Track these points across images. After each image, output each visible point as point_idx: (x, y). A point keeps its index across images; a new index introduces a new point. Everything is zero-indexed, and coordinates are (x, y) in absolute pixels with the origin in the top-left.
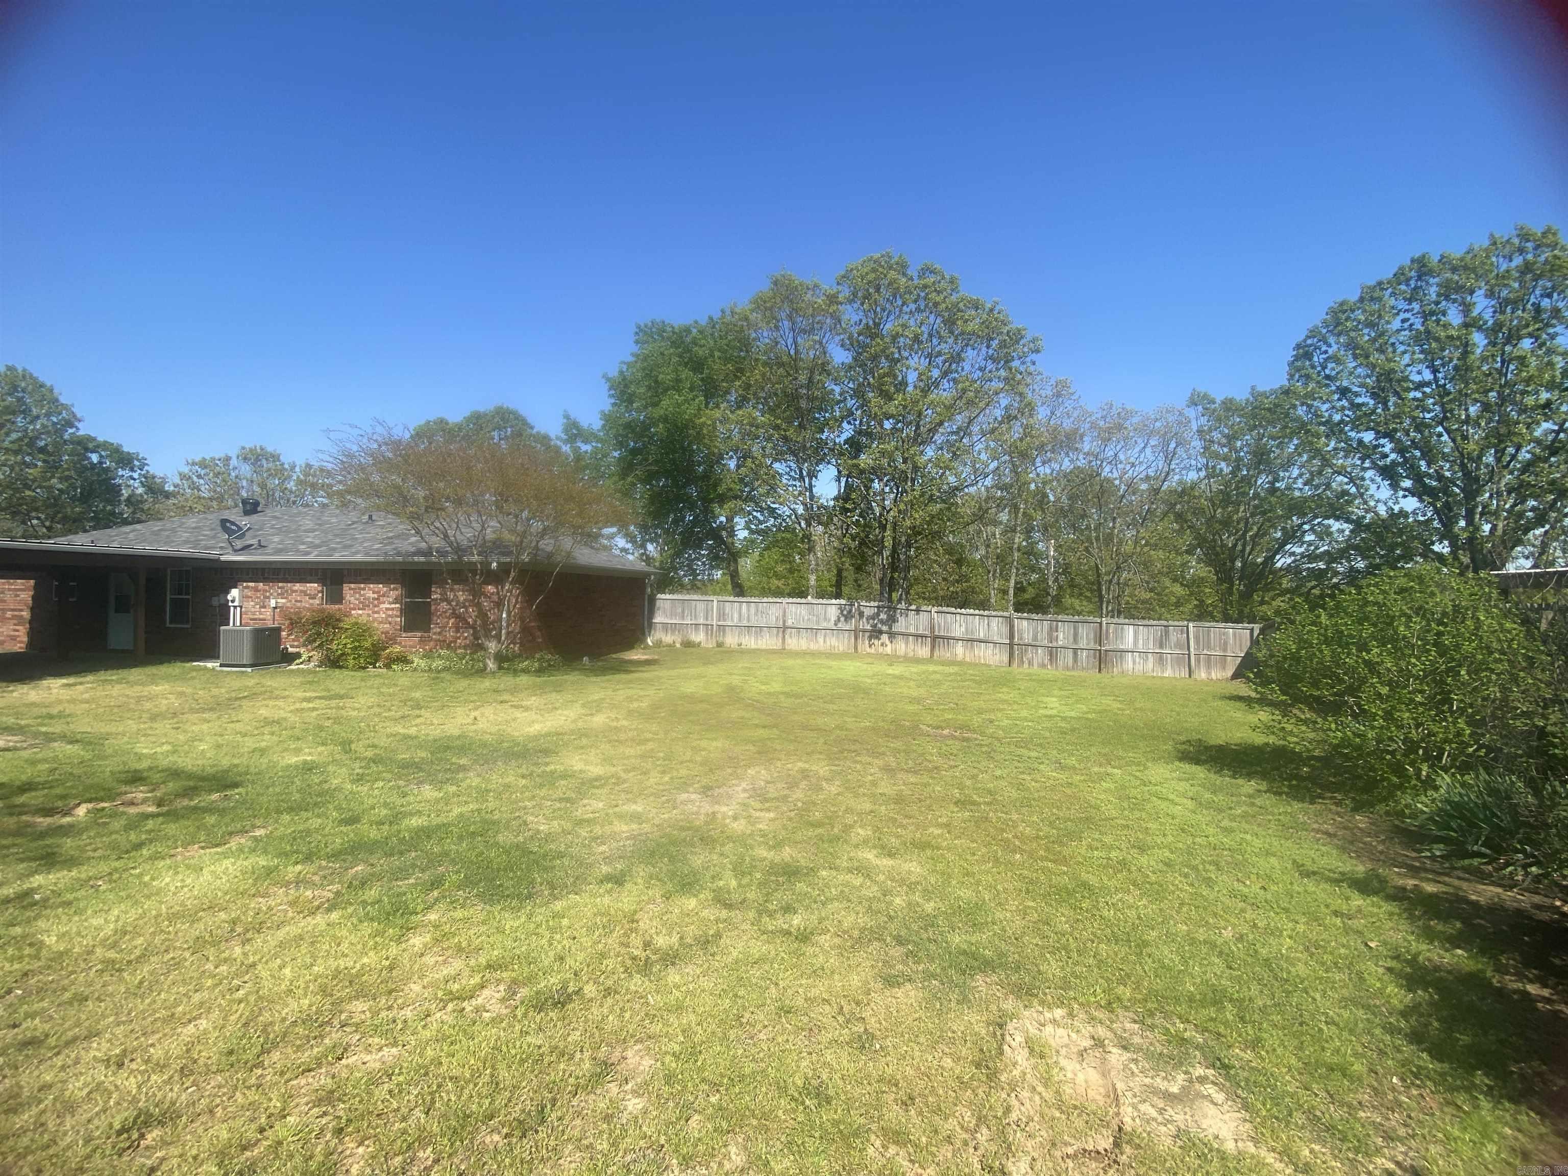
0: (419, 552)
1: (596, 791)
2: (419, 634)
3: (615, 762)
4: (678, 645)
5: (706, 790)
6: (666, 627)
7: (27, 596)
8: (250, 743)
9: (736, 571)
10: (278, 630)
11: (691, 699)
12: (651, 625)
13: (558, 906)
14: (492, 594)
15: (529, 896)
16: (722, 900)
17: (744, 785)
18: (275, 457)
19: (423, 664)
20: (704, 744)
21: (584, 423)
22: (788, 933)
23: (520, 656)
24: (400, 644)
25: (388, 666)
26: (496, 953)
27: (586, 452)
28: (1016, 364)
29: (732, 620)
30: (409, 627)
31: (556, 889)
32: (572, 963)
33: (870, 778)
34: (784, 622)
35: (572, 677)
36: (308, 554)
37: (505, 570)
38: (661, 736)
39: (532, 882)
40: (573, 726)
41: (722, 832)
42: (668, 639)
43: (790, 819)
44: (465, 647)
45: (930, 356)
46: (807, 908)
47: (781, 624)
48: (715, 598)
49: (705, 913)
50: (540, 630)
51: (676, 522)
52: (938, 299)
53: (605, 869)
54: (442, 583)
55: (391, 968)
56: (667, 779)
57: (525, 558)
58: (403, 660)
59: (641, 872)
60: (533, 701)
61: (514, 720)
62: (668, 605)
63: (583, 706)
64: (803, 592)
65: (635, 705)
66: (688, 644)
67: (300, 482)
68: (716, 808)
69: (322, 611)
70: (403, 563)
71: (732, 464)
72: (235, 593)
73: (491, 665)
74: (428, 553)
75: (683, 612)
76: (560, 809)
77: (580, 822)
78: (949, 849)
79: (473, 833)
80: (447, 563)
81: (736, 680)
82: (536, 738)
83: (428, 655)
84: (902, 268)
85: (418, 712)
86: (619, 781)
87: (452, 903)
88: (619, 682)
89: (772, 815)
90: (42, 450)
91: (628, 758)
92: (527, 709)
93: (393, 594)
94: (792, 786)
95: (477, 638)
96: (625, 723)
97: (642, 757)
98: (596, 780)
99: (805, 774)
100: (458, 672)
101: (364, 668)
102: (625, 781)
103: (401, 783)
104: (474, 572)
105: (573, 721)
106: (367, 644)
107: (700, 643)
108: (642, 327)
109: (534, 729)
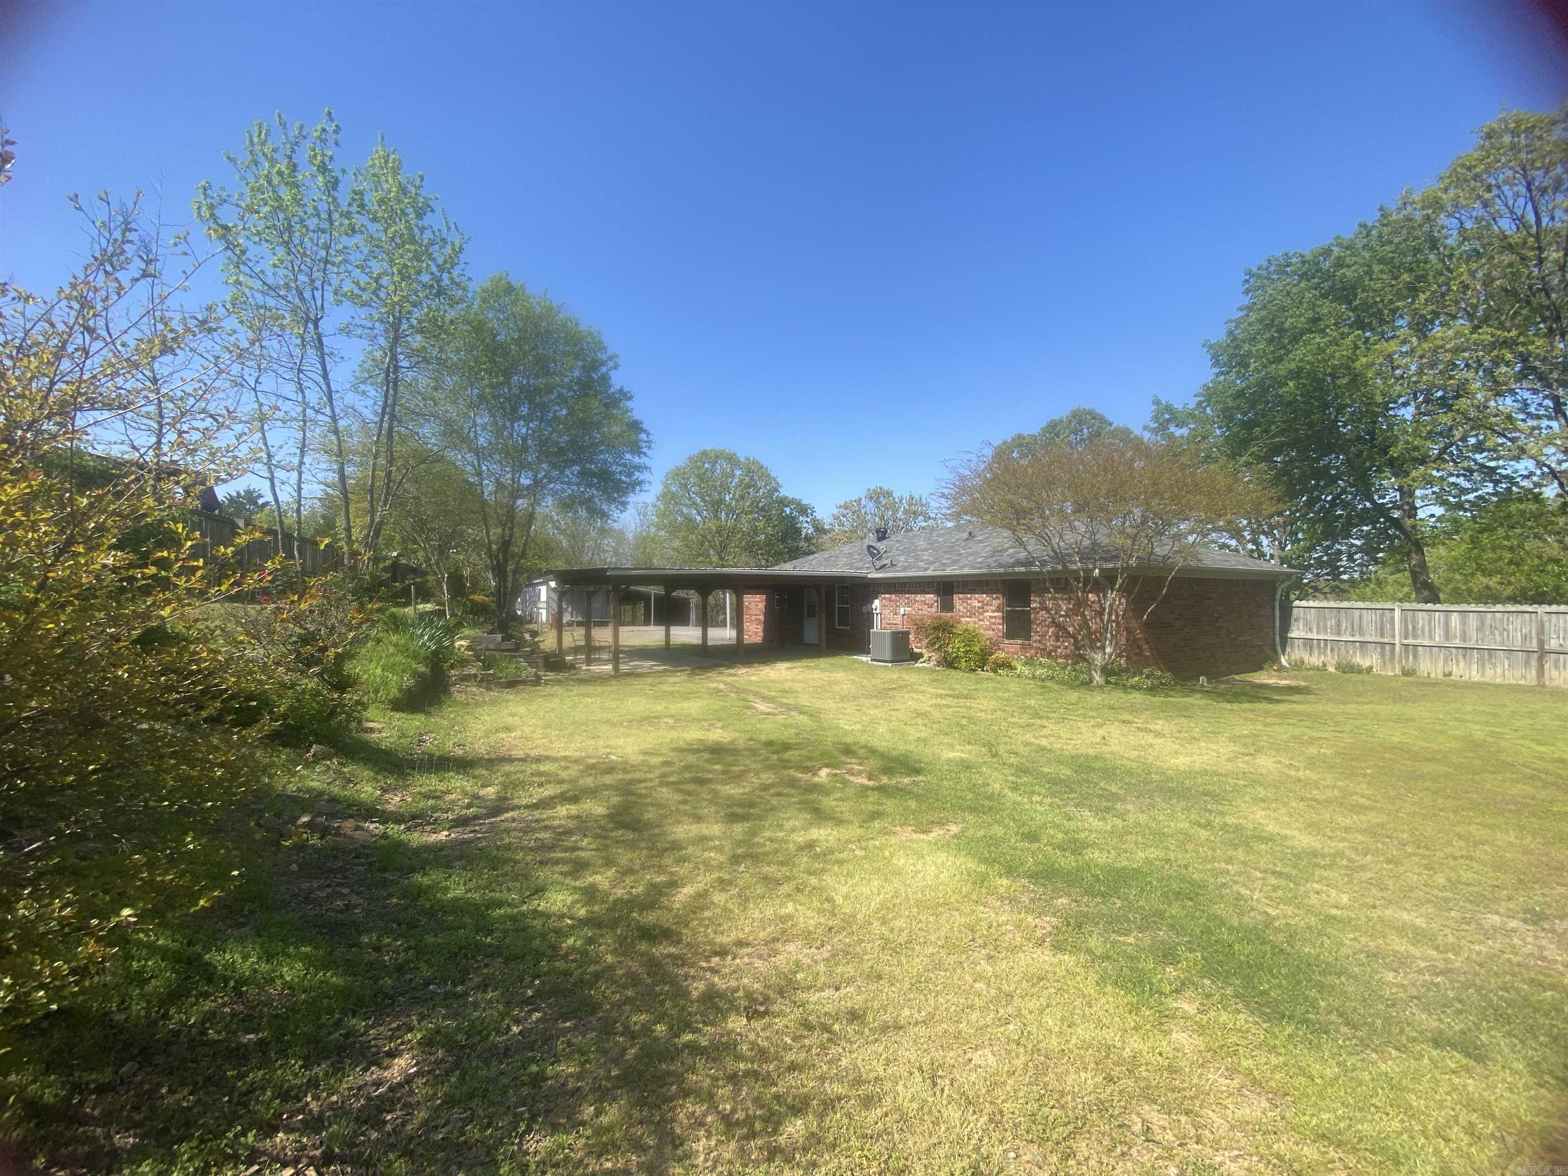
0: (1019, 563)
2: (1019, 642)
3: (1328, 833)
4: (1331, 669)
6: (1308, 644)
7: (762, 606)
8: (913, 733)
9: (1423, 564)
10: (908, 633)
12: (1284, 641)
13: (1384, 1064)
14: (1093, 602)
18: (889, 494)
19: (1026, 671)
20: (1478, 832)
21: (1178, 406)
23: (1127, 670)
24: (1003, 650)
25: (995, 671)
27: (1182, 437)
29: (1431, 638)
30: (1010, 635)
34: (1541, 643)
35: (1196, 700)
36: (926, 569)
37: (1109, 578)
38: (1386, 804)
40: (1230, 766)
42: (1315, 660)
44: (1066, 657)
47: (1534, 645)
48: (1397, 606)
50: (1147, 643)
54: (1042, 591)
57: (1133, 562)
58: (1007, 665)
61: (1151, 746)
62: (1312, 615)
63: (1230, 739)
64: (1544, 594)
65: (1313, 750)
66: (1348, 669)
67: (906, 512)
69: (939, 618)
70: (1006, 574)
72: (877, 603)
73: (1098, 678)
74: (1028, 563)
75: (1339, 625)
76: (1280, 888)
77: (1328, 920)
79: (1179, 893)
80: (1048, 572)
82: (1191, 774)
83: (1029, 662)
85: (1040, 722)
88: (1268, 713)
90: (763, 509)
92: (1158, 734)
93: (996, 603)
95: (1078, 649)
96: (1310, 774)
97: (1373, 833)
98: (1313, 855)
100: (1062, 683)
101: (974, 670)
103: (1059, 802)
104: (1077, 580)
105: (1229, 760)
106: (977, 649)
107: (1371, 668)
108: (1254, 270)
109: (1182, 762)
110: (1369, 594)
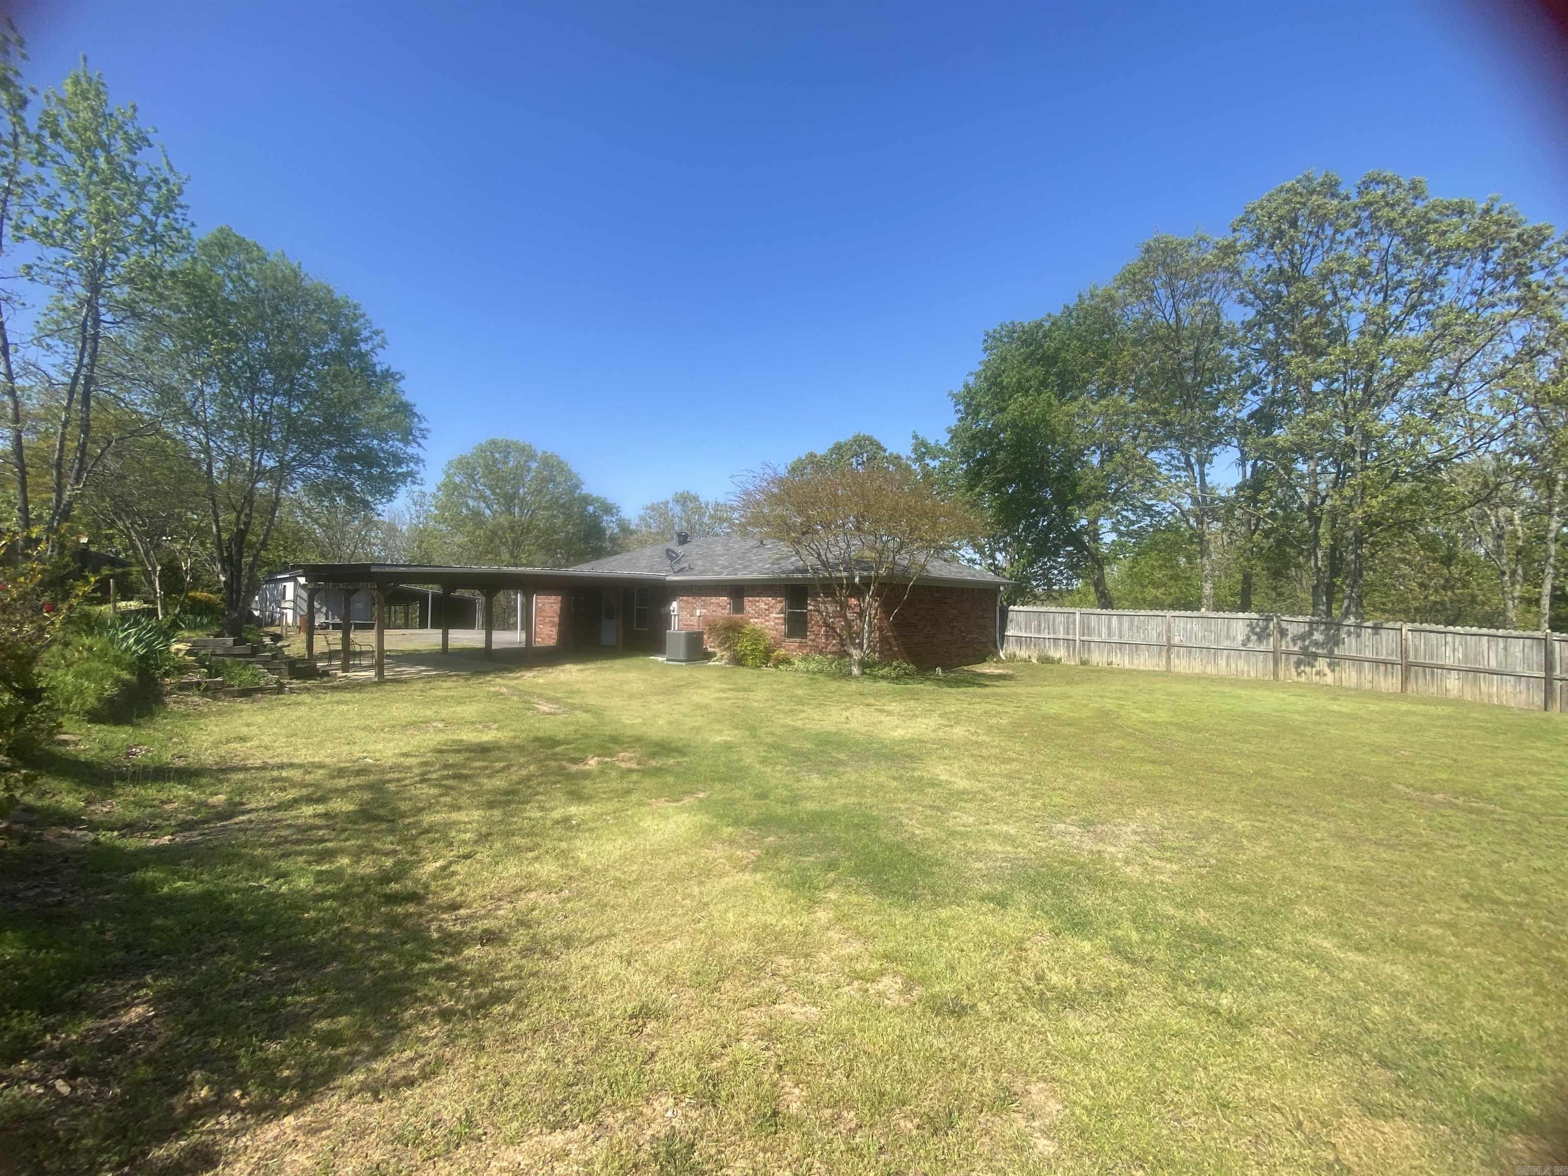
0: (798, 570)
1: (963, 804)
2: (798, 640)
3: (980, 778)
4: (1034, 661)
5: (1086, 824)
6: (1020, 640)
7: (557, 607)
8: (690, 723)
9: (1101, 580)
10: (701, 634)
11: (1055, 719)
12: (1003, 637)
13: (944, 913)
14: (856, 606)
15: (915, 897)
16: (1119, 949)
17: (1133, 826)
18: (695, 499)
19: (801, 666)
20: (1077, 772)
21: (932, 440)
22: (1215, 1012)
23: (880, 663)
24: (784, 648)
25: (776, 666)
26: (891, 945)
27: (934, 468)
28: (1537, 277)
29: (1100, 635)
30: (791, 634)
31: (938, 897)
32: (964, 976)
33: (1316, 844)
34: (1169, 639)
35: (928, 686)
36: (720, 573)
37: (866, 583)
38: (1027, 757)
39: (915, 885)
40: (933, 735)
41: (1112, 875)
42: (1022, 653)
43: (1201, 877)
44: (834, 653)
45: (1384, 289)
46: (1239, 989)
47: (1164, 641)
48: (1077, 611)
49: (1103, 961)
50: (897, 640)
51: (1027, 529)
52: (1393, 215)
53: (986, 888)
54: (815, 597)
55: (805, 934)
56: (1039, 804)
57: (883, 572)
58: (786, 661)
59: (1023, 898)
60: (893, 707)
61: (881, 722)
62: (1021, 618)
63: (940, 716)
64: (1191, 602)
65: (994, 721)
66: (1045, 660)
67: (711, 517)
68: (1100, 846)
69: (730, 619)
70: (788, 579)
71: (1095, 460)
72: (675, 605)
73: (856, 671)
74: (805, 570)
75: (1039, 625)
76: (931, 817)
77: (952, 834)
78: (1457, 958)
79: (857, 825)
80: (819, 579)
81: (1110, 704)
82: (902, 742)
83: (804, 659)
84: (1331, 188)
85: (801, 708)
86: (987, 799)
87: (848, 887)
88: (975, 695)
89: (1175, 867)
90: (563, 506)
91: (994, 775)
92: (890, 713)
93: (779, 606)
94: (1199, 836)
95: (843, 645)
96: (986, 739)
97: (1009, 777)
98: (964, 793)
99: (1216, 826)
100: (829, 675)
101: (759, 667)
102: (992, 799)
103: (795, 769)
104: (841, 586)
105: (934, 731)
106: (761, 648)
107: (1060, 659)
108: (991, 333)
109: (898, 734)
110: (1077, 601)
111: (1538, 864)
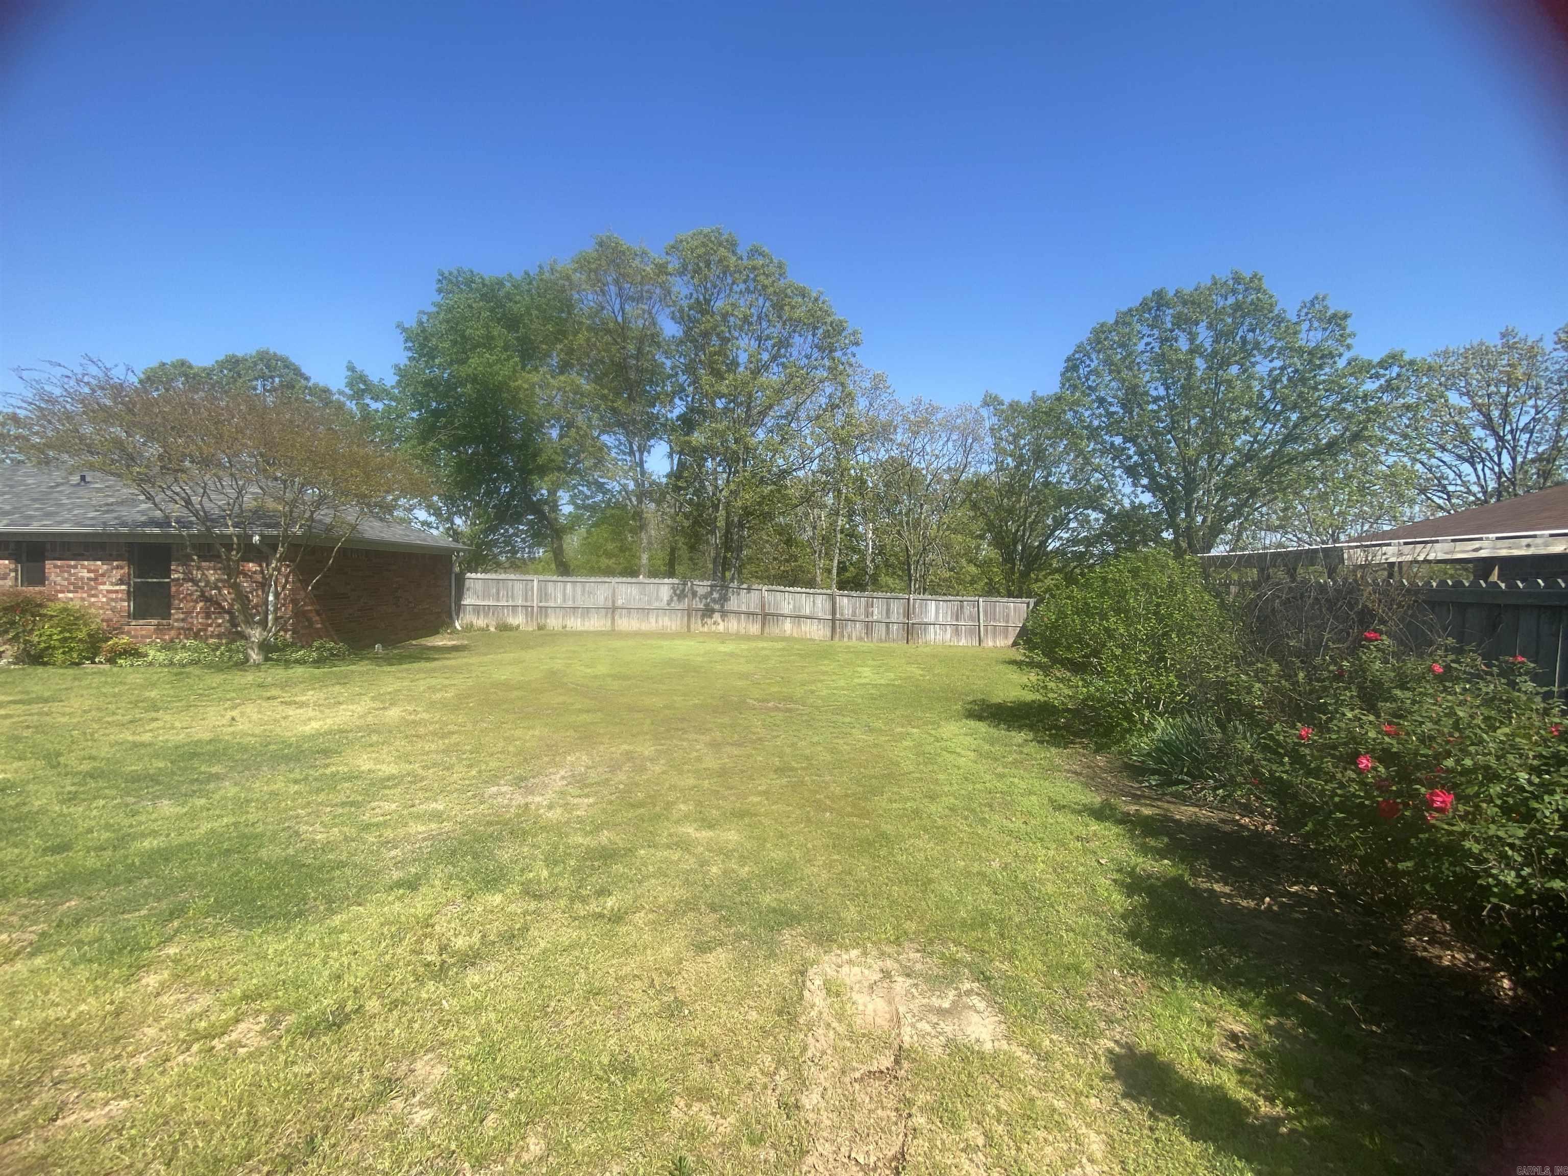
0: (153, 522)
1: (387, 792)
2: (154, 622)
3: (412, 759)
4: (492, 629)
5: (519, 781)
6: (477, 609)
9: (560, 547)
11: (507, 686)
12: (459, 607)
13: (337, 920)
14: (255, 572)
15: (300, 914)
16: (530, 892)
17: (562, 773)
19: (161, 656)
20: (518, 733)
21: (374, 378)
22: (601, 916)
23: (293, 644)
24: (128, 633)
25: (111, 661)
26: (255, 981)
27: (377, 411)
28: (838, 354)
29: (555, 601)
30: (140, 613)
31: (332, 903)
32: (352, 979)
34: (614, 602)
35: (363, 667)
37: (270, 544)
38: (469, 727)
39: (304, 899)
40: (360, 722)
41: (535, 823)
42: (480, 622)
43: (611, 802)
44: (219, 636)
45: (759, 339)
46: (622, 889)
47: (610, 604)
48: (535, 578)
49: (512, 908)
50: (319, 614)
51: (488, 493)
52: (766, 282)
53: (396, 875)
54: (185, 560)
55: (117, 1013)
56: (474, 773)
57: (297, 530)
58: (132, 652)
59: (439, 873)
60: (310, 696)
61: (285, 718)
62: (479, 586)
63: (373, 699)
65: (439, 696)
66: (504, 628)
68: (530, 799)
69: (17, 594)
70: (133, 535)
71: (555, 433)
73: (255, 656)
74: (165, 523)
75: (498, 593)
76: (341, 815)
77: (367, 827)
78: (766, 815)
79: (228, 850)
80: (191, 536)
81: (558, 664)
82: (312, 737)
83: (166, 647)
84: (732, 246)
85: (154, 715)
86: (417, 779)
87: (198, 932)
88: (420, 670)
89: (591, 800)
91: (428, 753)
92: (302, 705)
93: (117, 574)
94: (614, 768)
95: (235, 625)
96: (425, 716)
97: (446, 751)
98: (388, 779)
99: (629, 756)
100: (209, 666)
101: (78, 664)
102: (422, 779)
103: (131, 800)
104: (229, 547)
105: (360, 717)
106: (81, 635)
107: (518, 626)
108: (447, 274)
109: (308, 729)
111: (816, 739)
